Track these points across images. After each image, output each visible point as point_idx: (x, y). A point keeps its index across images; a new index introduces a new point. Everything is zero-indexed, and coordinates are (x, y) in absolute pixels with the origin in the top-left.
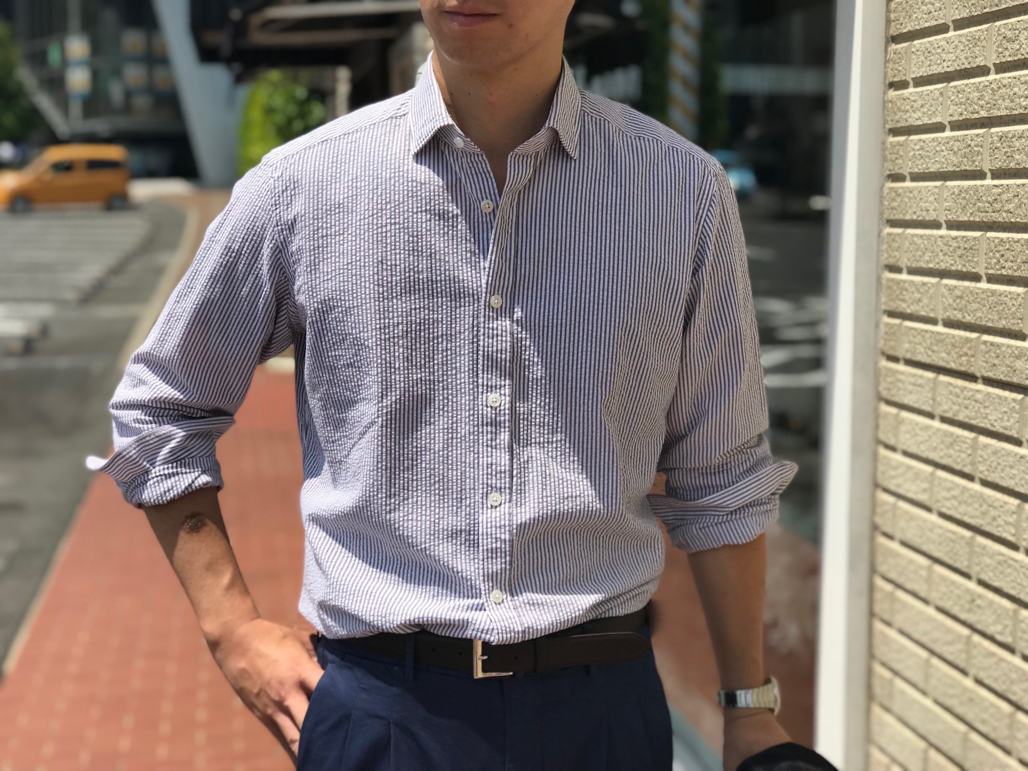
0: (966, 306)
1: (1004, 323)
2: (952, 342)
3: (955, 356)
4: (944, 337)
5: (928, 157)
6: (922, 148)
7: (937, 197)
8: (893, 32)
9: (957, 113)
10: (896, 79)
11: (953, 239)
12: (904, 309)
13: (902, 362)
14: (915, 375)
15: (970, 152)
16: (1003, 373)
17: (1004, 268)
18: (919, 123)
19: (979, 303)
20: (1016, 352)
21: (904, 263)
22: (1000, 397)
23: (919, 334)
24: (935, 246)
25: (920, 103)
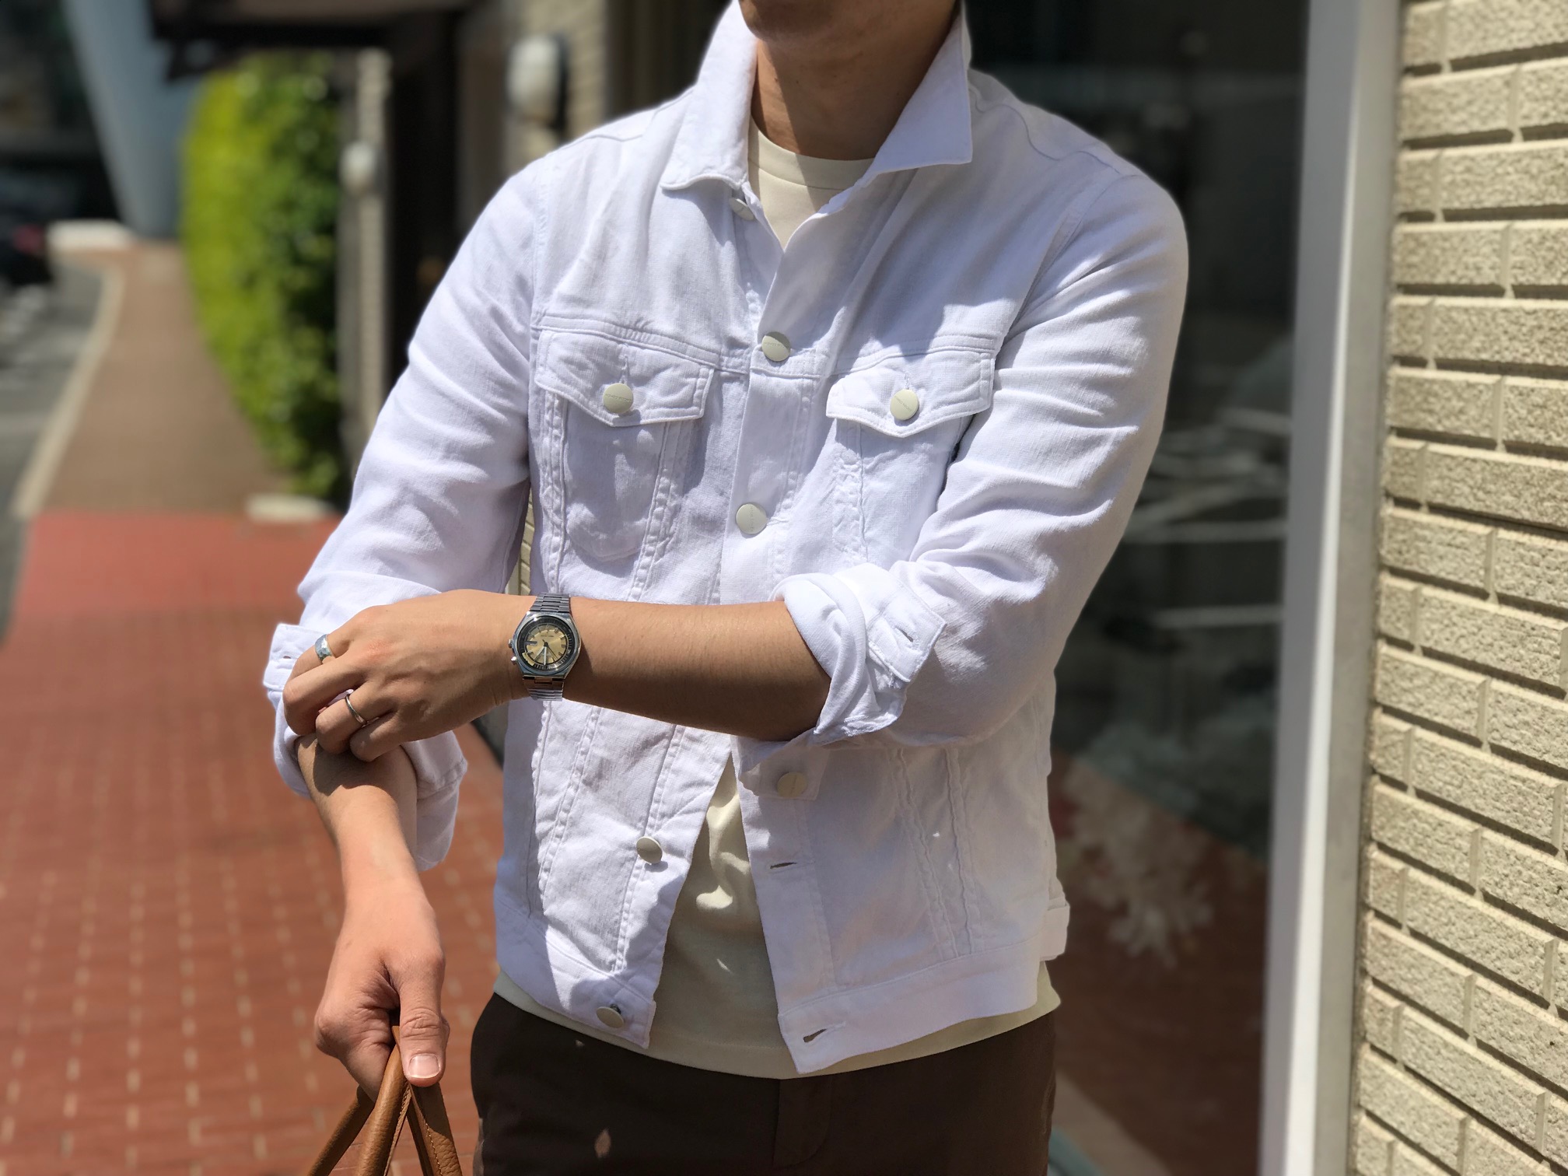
2: (1525, 478)
4: (1509, 469)
6: (1468, 170)
7: (1496, 246)
12: (1431, 425)
13: (1425, 509)
14: (1451, 530)
21: (1432, 351)
23: (1459, 464)
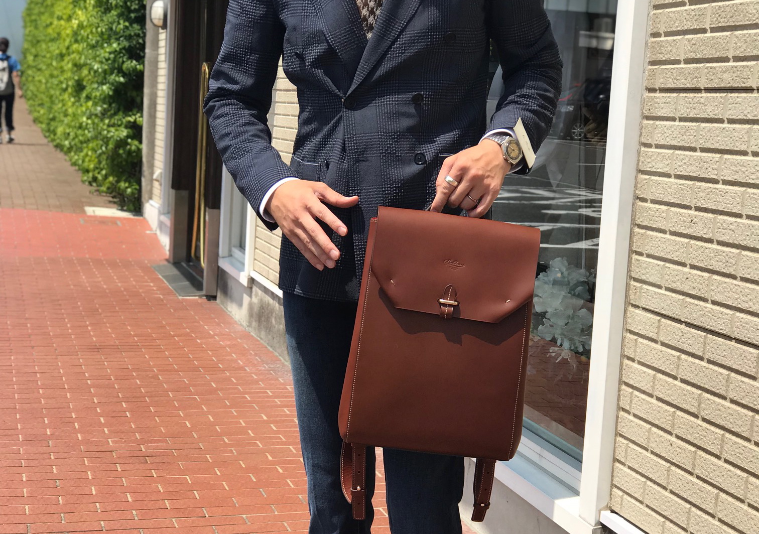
0: (698, 48)
1: (718, 54)
3: (690, 80)
11: (692, 10)
16: (716, 83)
17: (720, 22)
19: (705, 45)
20: (724, 69)
22: (713, 97)
24: (682, 17)
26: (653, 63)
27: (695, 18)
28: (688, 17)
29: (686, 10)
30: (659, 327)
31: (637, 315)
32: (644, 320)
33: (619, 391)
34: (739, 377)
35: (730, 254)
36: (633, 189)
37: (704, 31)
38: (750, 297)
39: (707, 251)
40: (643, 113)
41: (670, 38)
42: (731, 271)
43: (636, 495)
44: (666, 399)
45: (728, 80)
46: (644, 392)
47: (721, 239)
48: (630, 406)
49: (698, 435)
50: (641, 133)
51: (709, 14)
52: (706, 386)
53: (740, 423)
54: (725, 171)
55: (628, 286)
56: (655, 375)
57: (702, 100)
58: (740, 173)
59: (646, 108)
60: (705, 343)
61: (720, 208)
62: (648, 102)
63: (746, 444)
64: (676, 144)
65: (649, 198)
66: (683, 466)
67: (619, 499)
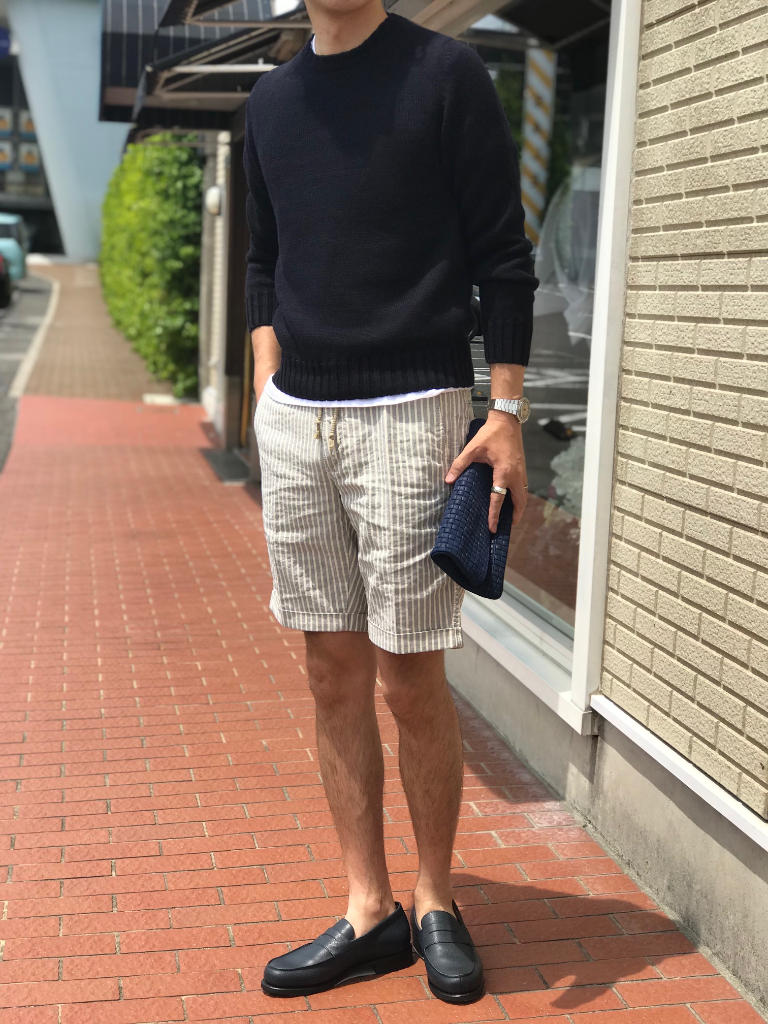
5: (659, 128)
8: (643, 53)
9: (675, 98)
10: (644, 82)
15: (680, 121)
18: (655, 107)
25: (656, 95)
26: (635, 231)
27: (672, 183)
28: (665, 182)
29: (664, 176)
30: (643, 503)
31: (624, 491)
32: (629, 496)
33: (608, 570)
34: (714, 554)
35: (705, 426)
36: (618, 361)
37: (679, 196)
38: (723, 470)
39: (684, 423)
40: (627, 282)
41: (650, 205)
42: (705, 443)
43: (624, 679)
44: (650, 577)
45: (701, 245)
46: (630, 571)
47: (696, 410)
48: (618, 586)
49: (678, 615)
50: (626, 303)
51: (684, 178)
52: (685, 564)
53: (715, 601)
54: (699, 340)
55: (615, 461)
56: (639, 553)
57: (679, 267)
58: (713, 341)
59: (630, 277)
60: (684, 518)
61: (696, 379)
62: (632, 271)
63: (721, 623)
64: (656, 313)
65: (634, 369)
66: (665, 647)
67: (609, 683)
